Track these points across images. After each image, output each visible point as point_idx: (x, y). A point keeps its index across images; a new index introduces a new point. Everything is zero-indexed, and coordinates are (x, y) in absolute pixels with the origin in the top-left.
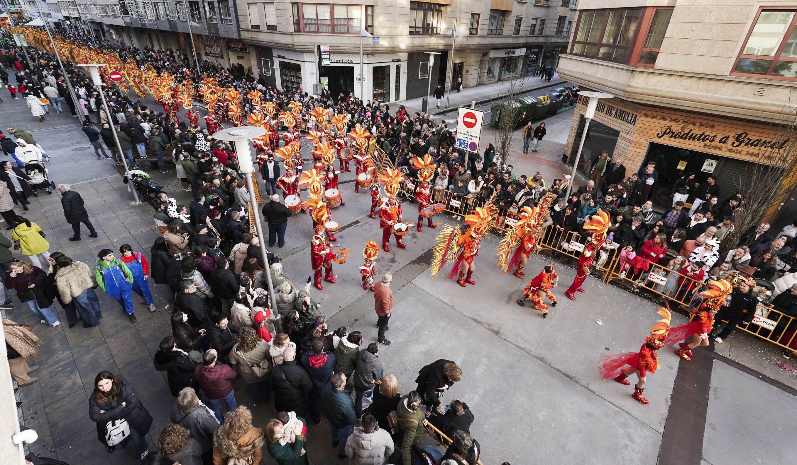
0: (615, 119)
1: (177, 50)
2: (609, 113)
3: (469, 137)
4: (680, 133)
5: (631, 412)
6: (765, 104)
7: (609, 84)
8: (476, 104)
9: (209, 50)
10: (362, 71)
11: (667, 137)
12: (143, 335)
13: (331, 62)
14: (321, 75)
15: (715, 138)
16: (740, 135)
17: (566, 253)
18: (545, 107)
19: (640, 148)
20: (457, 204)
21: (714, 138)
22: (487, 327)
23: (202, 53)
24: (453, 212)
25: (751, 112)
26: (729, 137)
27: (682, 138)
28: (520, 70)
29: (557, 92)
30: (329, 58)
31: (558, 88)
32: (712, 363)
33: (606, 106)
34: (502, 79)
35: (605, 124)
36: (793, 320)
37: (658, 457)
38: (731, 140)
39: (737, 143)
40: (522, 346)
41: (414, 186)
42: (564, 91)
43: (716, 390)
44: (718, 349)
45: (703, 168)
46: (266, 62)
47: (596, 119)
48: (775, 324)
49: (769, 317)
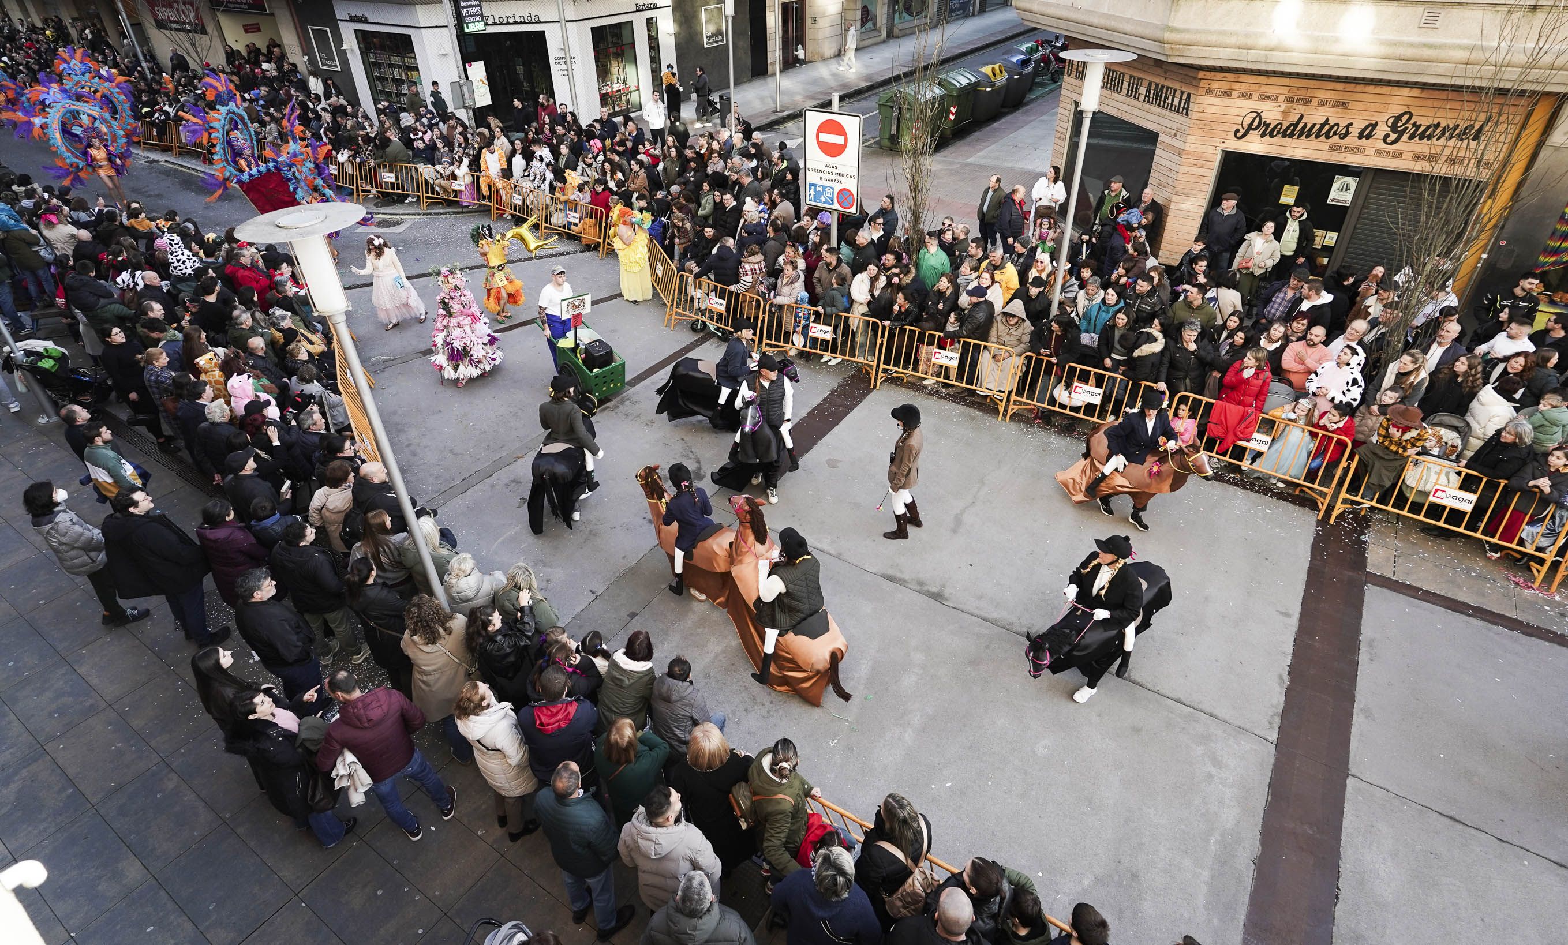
0: (1147, 106)
1: (74, 19)
2: (1132, 92)
3: (834, 177)
4: (1281, 124)
5: (1216, 712)
6: (1441, 47)
7: (1128, 28)
8: (842, 99)
9: (163, 14)
10: (565, 40)
11: (1254, 136)
12: (137, 723)
13: (486, 24)
14: (467, 58)
15: (1350, 129)
16: (1398, 118)
17: (1067, 412)
18: (997, 91)
19: (1202, 167)
20: (825, 332)
21: (1347, 130)
22: (917, 588)
23: (147, 25)
24: (818, 351)
25: (1414, 66)
26: (1376, 124)
27: (1284, 136)
28: (936, 9)
29: (1021, 53)
30: (481, 15)
31: (1021, 43)
32: (1362, 593)
33: (1127, 78)
34: (896, 31)
35: (1127, 118)
36: (1505, 485)
37: (1269, 785)
38: (1382, 130)
39: (1393, 137)
40: (993, 615)
41: (724, 302)
42: (1037, 50)
43: (1370, 645)
44: (1373, 565)
45: (1331, 197)
46: (321, 36)
47: (1107, 110)
48: (1474, 498)
49: (1462, 487)
